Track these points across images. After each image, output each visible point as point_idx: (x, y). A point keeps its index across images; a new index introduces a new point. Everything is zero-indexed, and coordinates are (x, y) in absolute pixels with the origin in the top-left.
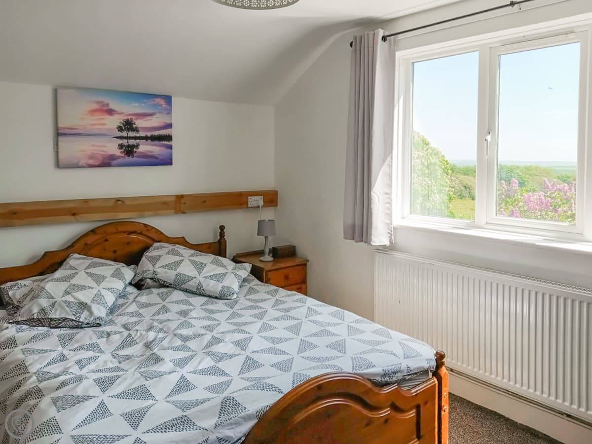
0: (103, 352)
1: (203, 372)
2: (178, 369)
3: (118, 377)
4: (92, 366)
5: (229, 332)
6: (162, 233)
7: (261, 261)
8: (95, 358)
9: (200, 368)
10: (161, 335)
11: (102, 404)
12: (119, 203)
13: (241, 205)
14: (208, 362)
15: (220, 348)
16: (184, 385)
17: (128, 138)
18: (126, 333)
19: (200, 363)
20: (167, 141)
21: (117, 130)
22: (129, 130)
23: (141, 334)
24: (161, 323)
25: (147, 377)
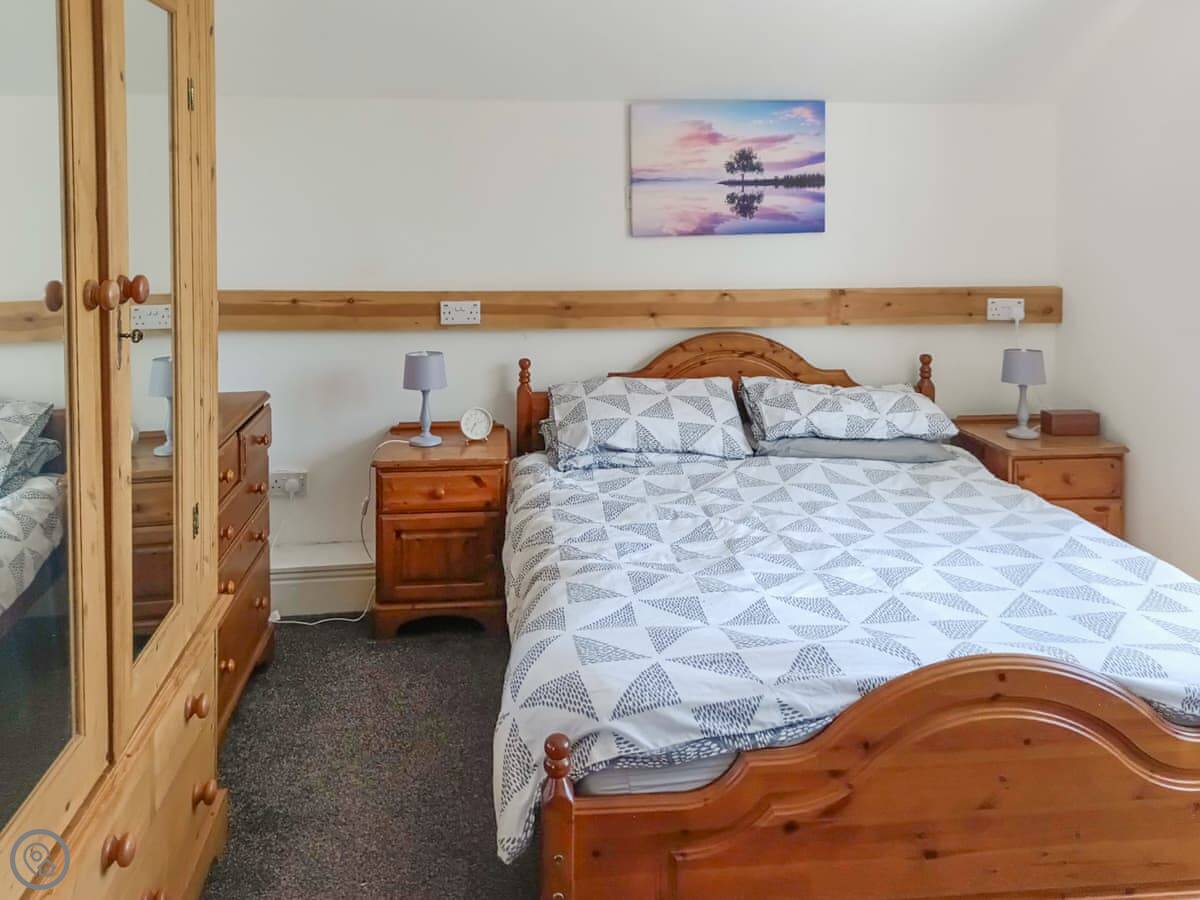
0: (659, 539)
1: (801, 603)
2: (760, 588)
3: (663, 577)
4: (637, 556)
5: (878, 552)
6: (802, 359)
7: (1009, 437)
8: (646, 546)
9: (798, 595)
10: (758, 533)
11: (629, 608)
12: (725, 300)
13: (971, 315)
14: (815, 590)
15: (848, 574)
16: (759, 613)
17: (744, 183)
18: (703, 518)
19: (801, 587)
20: (814, 186)
21: (725, 170)
22: (744, 169)
23: (726, 525)
24: (766, 514)
25: (707, 588)
